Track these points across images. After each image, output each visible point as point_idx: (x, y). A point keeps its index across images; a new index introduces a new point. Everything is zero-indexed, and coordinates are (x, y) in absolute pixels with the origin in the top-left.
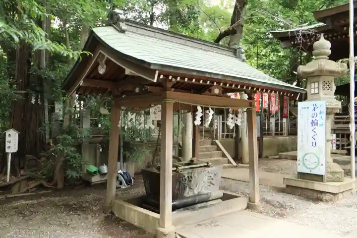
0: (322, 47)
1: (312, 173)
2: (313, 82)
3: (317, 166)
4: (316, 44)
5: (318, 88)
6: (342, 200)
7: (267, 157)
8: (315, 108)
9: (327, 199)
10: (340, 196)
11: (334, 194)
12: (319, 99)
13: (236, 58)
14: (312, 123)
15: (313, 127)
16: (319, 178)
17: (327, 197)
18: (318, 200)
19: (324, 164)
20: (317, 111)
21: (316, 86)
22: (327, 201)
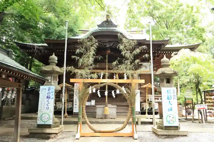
0: (53, 59)
1: (45, 124)
2: (48, 76)
3: (48, 120)
4: (51, 57)
5: (51, 79)
6: (59, 136)
7: (4, 119)
8: (49, 90)
9: (53, 137)
10: (59, 134)
11: (56, 134)
12: (51, 85)
13: (9, 56)
14: (47, 97)
15: (48, 99)
16: (49, 126)
17: (53, 136)
18: (48, 138)
19: (52, 119)
20: (50, 91)
21: (50, 78)
22: (53, 138)
